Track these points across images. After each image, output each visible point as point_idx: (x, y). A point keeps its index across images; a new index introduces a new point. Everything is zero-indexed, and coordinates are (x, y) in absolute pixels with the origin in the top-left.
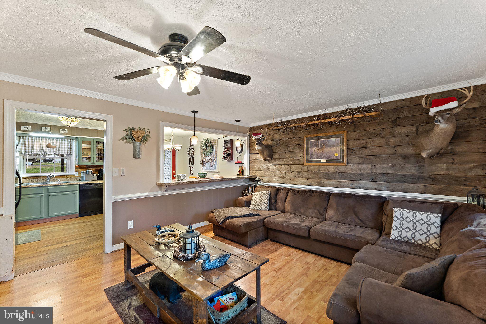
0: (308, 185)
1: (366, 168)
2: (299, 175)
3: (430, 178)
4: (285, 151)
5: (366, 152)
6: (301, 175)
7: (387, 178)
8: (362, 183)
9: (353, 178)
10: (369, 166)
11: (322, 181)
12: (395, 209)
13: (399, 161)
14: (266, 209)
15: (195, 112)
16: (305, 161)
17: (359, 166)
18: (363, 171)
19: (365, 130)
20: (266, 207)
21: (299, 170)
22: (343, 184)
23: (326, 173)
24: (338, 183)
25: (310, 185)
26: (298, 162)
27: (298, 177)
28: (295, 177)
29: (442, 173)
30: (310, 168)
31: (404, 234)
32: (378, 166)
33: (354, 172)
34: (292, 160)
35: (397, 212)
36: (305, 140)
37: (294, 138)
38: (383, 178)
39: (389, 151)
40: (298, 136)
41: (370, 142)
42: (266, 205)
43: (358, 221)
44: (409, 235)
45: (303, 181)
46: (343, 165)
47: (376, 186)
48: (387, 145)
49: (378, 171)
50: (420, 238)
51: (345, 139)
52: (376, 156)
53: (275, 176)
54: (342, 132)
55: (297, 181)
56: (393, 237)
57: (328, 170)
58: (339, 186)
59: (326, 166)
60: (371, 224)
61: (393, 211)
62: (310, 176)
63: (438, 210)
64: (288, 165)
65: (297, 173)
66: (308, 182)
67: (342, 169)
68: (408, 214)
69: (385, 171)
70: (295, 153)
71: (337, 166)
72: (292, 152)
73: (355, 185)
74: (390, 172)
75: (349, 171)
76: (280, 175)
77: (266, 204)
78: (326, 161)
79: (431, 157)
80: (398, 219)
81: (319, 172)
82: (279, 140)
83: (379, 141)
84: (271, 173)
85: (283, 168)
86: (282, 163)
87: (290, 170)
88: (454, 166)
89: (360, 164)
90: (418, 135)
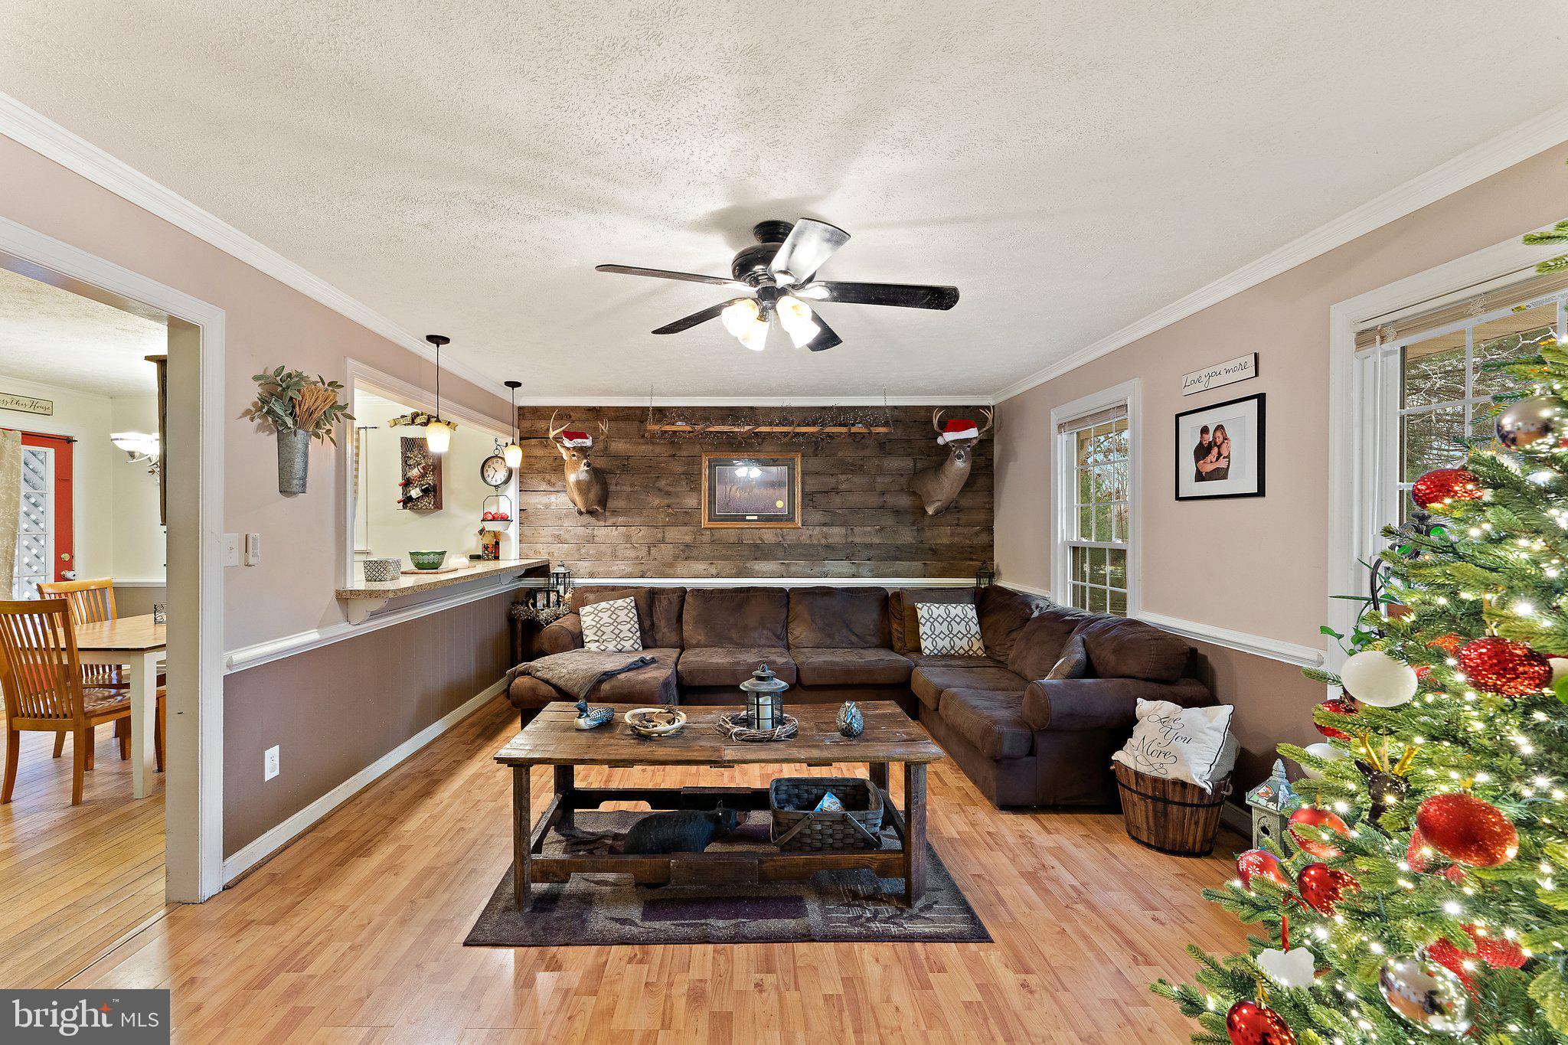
0: (712, 576)
1: (836, 534)
2: (687, 552)
3: (931, 550)
4: (647, 489)
5: (837, 500)
6: (695, 552)
7: (872, 553)
8: (831, 565)
9: (813, 556)
10: (842, 530)
11: (748, 565)
12: (920, 605)
13: (888, 521)
14: (636, 646)
15: (438, 340)
16: (707, 518)
17: (825, 529)
18: (830, 540)
19: (835, 455)
20: (636, 642)
21: (688, 539)
22: (793, 569)
23: (756, 546)
24: (783, 567)
25: (717, 576)
26: (687, 518)
27: (686, 559)
28: (676, 558)
29: (946, 541)
30: (717, 534)
31: (940, 644)
32: (857, 530)
33: (815, 542)
34: (669, 515)
35: (923, 611)
36: (705, 464)
37: (674, 455)
38: (865, 553)
39: (874, 500)
40: (684, 453)
41: (845, 481)
42: (635, 638)
43: (854, 639)
44: (946, 643)
45: (700, 566)
46: (794, 528)
47: (854, 570)
48: (871, 489)
49: (857, 540)
50: (962, 644)
51: (798, 469)
52: (855, 510)
53: (614, 556)
54: (792, 455)
55: (681, 567)
56: (927, 651)
57: (761, 539)
58: (785, 575)
59: (757, 528)
60: (873, 640)
61: (914, 610)
62: (717, 554)
63: (967, 599)
64: (656, 527)
65: (681, 548)
66: (713, 571)
67: (791, 537)
68: (938, 610)
69: (867, 540)
70: (677, 495)
71: (781, 529)
72: (668, 494)
73: (817, 569)
74: (876, 540)
75: (805, 539)
76: (632, 553)
77: (634, 634)
78: (756, 518)
79: (937, 513)
80: (927, 620)
81: (740, 543)
82: (629, 457)
83: (859, 480)
84: (601, 549)
85: (640, 534)
86: (637, 520)
87: (663, 541)
88: (960, 530)
89: (825, 525)
90: (917, 474)
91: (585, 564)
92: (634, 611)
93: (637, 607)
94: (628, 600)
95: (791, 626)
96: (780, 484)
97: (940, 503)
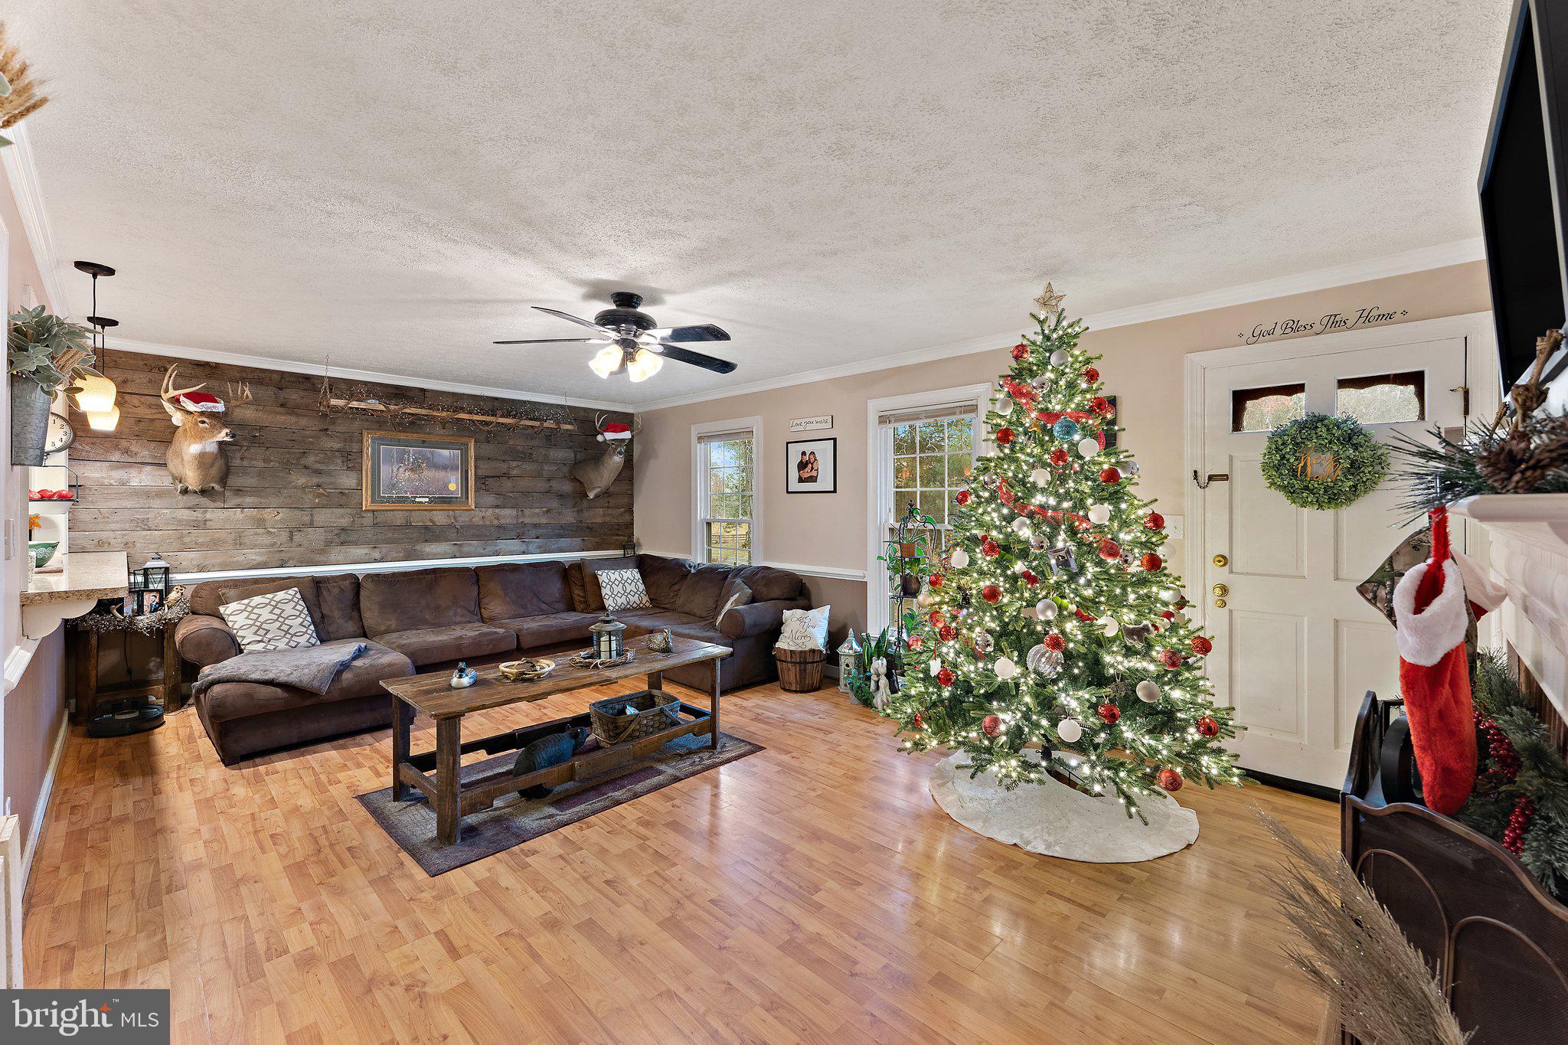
0: (376, 561)
1: (508, 515)
2: (343, 537)
3: (588, 527)
4: (287, 466)
5: (508, 484)
6: (354, 537)
7: (540, 532)
8: (502, 544)
9: (486, 536)
10: (513, 512)
11: (418, 547)
12: (600, 572)
13: (554, 504)
16: (369, 499)
17: (497, 511)
18: (502, 521)
19: (506, 442)
21: (344, 522)
22: (465, 549)
23: (426, 527)
24: (455, 549)
25: (381, 560)
26: (344, 499)
27: (342, 544)
28: (329, 543)
29: (599, 520)
30: (381, 518)
31: (620, 601)
32: (527, 512)
33: (488, 523)
34: (319, 495)
35: (604, 576)
36: (367, 442)
37: (327, 430)
38: (534, 532)
39: (541, 485)
40: (340, 429)
41: (515, 467)
43: (544, 606)
44: (623, 600)
45: (361, 551)
46: (467, 510)
47: (524, 548)
48: (538, 475)
49: (527, 520)
50: (634, 599)
51: (472, 453)
52: (526, 494)
53: (239, 543)
54: (464, 440)
55: (335, 553)
56: (611, 608)
57: (431, 520)
58: (458, 555)
59: (427, 510)
60: (560, 606)
61: (595, 577)
62: (380, 537)
63: (631, 565)
64: (302, 509)
65: (336, 532)
66: (376, 555)
67: (464, 518)
68: (614, 575)
69: (536, 520)
70: (329, 473)
71: (453, 510)
72: (318, 472)
73: (489, 549)
74: (544, 521)
75: (477, 520)
76: (267, 540)
78: (427, 500)
79: (597, 496)
80: (608, 584)
81: (408, 525)
82: (261, 428)
83: (528, 467)
84: (217, 536)
85: (276, 517)
86: (274, 501)
87: (311, 525)
88: (610, 511)
89: (497, 507)
90: (577, 464)
91: (192, 555)
92: (301, 602)
93: (303, 599)
94: (291, 592)
95: (485, 601)
96: (454, 468)
97: (598, 490)
